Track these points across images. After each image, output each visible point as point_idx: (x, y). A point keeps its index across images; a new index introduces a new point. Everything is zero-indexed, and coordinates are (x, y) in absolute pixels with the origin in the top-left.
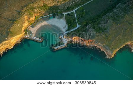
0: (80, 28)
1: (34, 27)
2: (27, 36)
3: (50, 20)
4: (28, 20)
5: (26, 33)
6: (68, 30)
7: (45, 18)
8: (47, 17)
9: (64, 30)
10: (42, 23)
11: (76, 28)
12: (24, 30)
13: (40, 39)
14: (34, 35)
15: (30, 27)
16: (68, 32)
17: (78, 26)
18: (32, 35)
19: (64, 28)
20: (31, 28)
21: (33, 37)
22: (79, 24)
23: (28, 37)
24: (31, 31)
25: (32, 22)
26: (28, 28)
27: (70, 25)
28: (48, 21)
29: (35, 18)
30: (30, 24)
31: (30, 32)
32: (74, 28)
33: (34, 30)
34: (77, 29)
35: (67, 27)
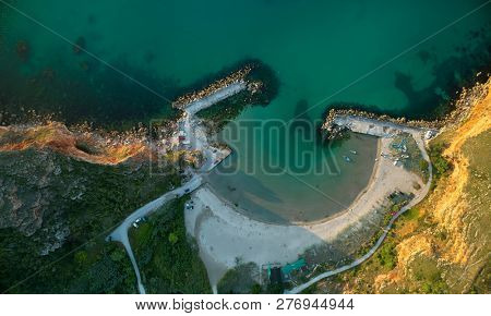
0: (110, 220)
1: (392, 197)
2: (422, 137)
3: (301, 252)
4: (444, 236)
5: (436, 150)
6: (178, 206)
7: (335, 265)
8: (320, 271)
9: (205, 198)
10: (345, 225)
11: (134, 219)
12: (450, 167)
13: (346, 130)
14: (385, 145)
15: (419, 197)
16: (180, 191)
17: (121, 234)
18: (394, 146)
19: (207, 212)
20: (408, 189)
21: (386, 135)
22: (117, 246)
23: (417, 128)
24: (407, 167)
25: (411, 224)
26: (426, 188)
27: (173, 238)
28: (310, 245)
29: (393, 254)
30: (422, 212)
31: (410, 160)
32: (145, 220)
33: (389, 177)
34: (124, 218)
35: (191, 217)
